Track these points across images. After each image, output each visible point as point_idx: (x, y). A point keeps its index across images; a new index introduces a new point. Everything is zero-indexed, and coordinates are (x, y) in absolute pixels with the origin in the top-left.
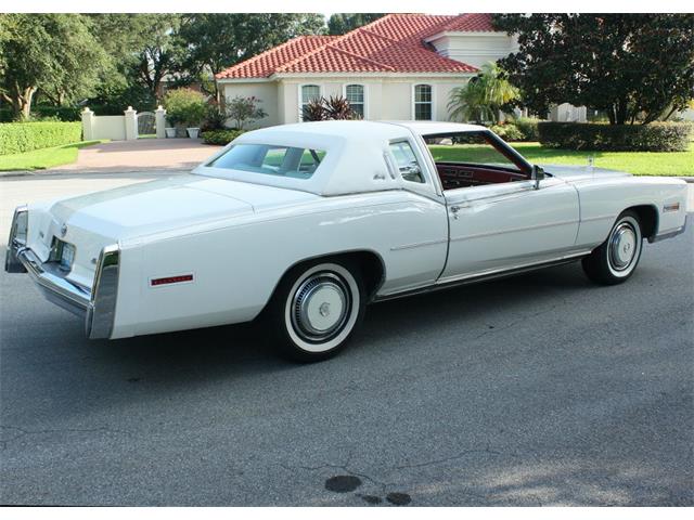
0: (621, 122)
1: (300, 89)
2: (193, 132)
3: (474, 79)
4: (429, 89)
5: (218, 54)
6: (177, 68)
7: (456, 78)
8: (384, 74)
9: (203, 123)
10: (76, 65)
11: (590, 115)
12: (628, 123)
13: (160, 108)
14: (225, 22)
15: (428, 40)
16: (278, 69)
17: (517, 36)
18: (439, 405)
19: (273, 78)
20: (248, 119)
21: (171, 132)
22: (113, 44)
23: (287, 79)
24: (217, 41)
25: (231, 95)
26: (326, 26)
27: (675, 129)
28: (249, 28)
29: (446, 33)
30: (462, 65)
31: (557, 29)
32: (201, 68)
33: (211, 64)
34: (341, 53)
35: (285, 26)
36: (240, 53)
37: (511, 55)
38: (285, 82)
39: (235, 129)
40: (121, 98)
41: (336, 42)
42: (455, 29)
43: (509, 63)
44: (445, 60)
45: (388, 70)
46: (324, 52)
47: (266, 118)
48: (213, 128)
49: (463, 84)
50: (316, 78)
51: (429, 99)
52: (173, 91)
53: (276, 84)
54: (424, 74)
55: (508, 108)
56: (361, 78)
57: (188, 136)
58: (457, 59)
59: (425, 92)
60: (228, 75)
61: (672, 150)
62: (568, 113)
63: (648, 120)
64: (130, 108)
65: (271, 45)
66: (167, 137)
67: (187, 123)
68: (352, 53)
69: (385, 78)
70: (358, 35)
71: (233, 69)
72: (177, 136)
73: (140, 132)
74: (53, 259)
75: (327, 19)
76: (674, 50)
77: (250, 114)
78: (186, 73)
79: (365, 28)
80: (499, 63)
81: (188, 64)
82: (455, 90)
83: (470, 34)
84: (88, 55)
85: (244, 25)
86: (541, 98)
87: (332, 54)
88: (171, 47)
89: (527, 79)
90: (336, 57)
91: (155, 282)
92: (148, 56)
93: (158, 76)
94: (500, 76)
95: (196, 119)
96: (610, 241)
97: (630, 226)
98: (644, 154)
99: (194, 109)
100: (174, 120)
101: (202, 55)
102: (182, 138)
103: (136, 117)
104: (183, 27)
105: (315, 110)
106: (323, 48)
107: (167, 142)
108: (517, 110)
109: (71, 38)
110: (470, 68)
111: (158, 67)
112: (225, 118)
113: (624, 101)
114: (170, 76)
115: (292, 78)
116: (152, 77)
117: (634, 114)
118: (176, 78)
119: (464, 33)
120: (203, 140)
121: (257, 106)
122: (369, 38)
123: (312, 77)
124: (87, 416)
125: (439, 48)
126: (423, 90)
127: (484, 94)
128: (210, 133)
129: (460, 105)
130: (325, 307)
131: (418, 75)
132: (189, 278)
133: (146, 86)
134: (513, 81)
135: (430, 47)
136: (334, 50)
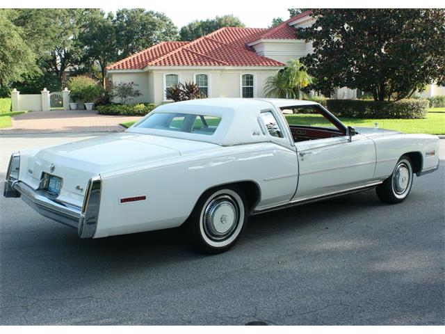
0: (382, 99)
1: (164, 77)
2: (89, 106)
3: (281, 71)
4: (252, 77)
5: (104, 53)
6: (76, 62)
7: (270, 70)
8: (221, 67)
9: (95, 100)
10: (11, 59)
11: (359, 95)
12: (387, 100)
13: (66, 89)
14: (109, 31)
15: (250, 45)
16: (150, 64)
17: (312, 42)
18: (304, 278)
19: (146, 69)
20: (129, 97)
21: (73, 106)
22: (34, 45)
23: (156, 70)
24: (104, 44)
25: (117, 80)
26: (178, 35)
27: (417, 104)
28: (126, 35)
29: (263, 40)
30: (274, 61)
31: (338, 38)
32: (93, 63)
33: (99, 59)
34: (192, 53)
35: (151, 34)
36: (120, 53)
37: (309, 55)
38: (154, 72)
39: (120, 104)
40: (37, 82)
41: (188, 45)
42: (268, 37)
43: (307, 60)
44: (263, 57)
45: (224, 64)
46: (181, 52)
47: (141, 97)
48: (103, 103)
49: (274, 74)
50: (176, 70)
51: (252, 84)
52: (74, 78)
53: (148, 73)
54: (248, 67)
55: (306, 90)
56: (206, 70)
57: (85, 108)
58: (270, 57)
59: (249, 80)
60: (115, 67)
61: (416, 118)
62: (344, 93)
63: (399, 98)
64: (45, 89)
65: (141, 47)
66: (71, 109)
67: (85, 100)
68: (200, 53)
69: (222, 70)
70: (203, 41)
71: (118, 63)
72: (78, 108)
73: (52, 106)
74: (41, 187)
75: (179, 30)
76: (415, 53)
77: (130, 93)
78: (82, 66)
79: (207, 36)
80: (301, 60)
81: (85, 59)
82: (269, 78)
83: (278, 40)
84: (19, 53)
85: (123, 33)
86: (328, 84)
87: (186, 54)
88: (73, 48)
89: (319, 70)
90: (189, 56)
91: (123, 201)
92: (57, 54)
93: (63, 67)
94: (301, 69)
95: (91, 97)
96: (394, 175)
97: (405, 166)
98: (398, 120)
99: (90, 90)
100: (75, 97)
101: (94, 53)
102: (82, 110)
103: (49, 95)
104: (81, 34)
105: (175, 91)
106: (180, 49)
107: (70, 113)
108: (313, 92)
109: (8, 41)
110: (279, 63)
111: (63, 61)
112: (112, 96)
113: (383, 86)
114: (71, 68)
115: (159, 70)
116: (59, 68)
117: (390, 94)
118: (75, 69)
119: (275, 40)
120: (97, 111)
121: (135, 88)
122: (210, 43)
123: (174, 69)
124: (76, 289)
125: (258, 50)
126: (247, 78)
127: (289, 81)
128: (103, 107)
129: (272, 88)
130: (224, 217)
131: (244, 68)
132: (144, 198)
133: (54, 74)
134: (310, 72)
135: (252, 49)
136: (187, 51)
